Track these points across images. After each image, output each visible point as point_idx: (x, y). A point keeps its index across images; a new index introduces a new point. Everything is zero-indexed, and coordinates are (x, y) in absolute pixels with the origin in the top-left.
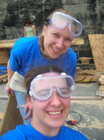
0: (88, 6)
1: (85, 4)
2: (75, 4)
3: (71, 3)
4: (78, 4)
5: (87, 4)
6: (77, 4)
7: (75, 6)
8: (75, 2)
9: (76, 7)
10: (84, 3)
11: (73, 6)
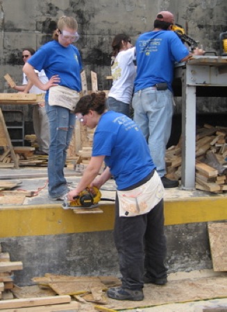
0: (43, 37)
1: (37, 32)
2: (19, 30)
3: (10, 28)
4: (25, 30)
5: (42, 32)
6: (23, 31)
7: (20, 34)
8: (19, 27)
9: (21, 36)
10: (37, 29)
11: (14, 34)
